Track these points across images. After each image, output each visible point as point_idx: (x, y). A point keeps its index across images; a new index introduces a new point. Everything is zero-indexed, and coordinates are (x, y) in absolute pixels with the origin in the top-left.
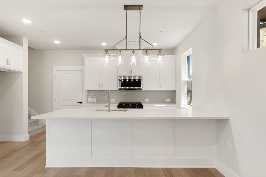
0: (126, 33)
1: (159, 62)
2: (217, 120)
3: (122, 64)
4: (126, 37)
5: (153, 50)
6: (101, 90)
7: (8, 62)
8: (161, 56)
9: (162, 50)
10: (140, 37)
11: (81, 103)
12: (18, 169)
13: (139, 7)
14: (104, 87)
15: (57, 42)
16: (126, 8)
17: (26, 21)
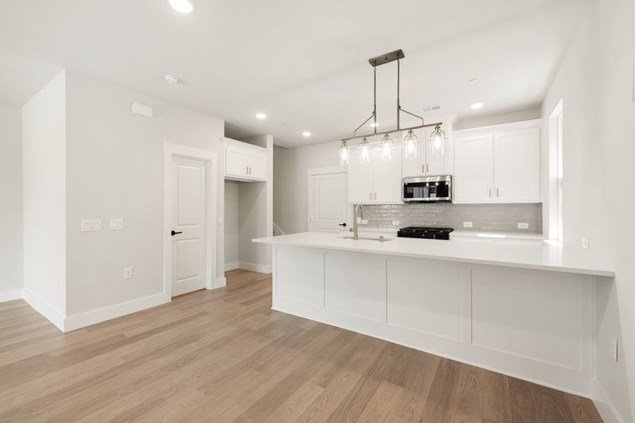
0: (375, 105)
1: (435, 148)
2: (597, 277)
3: (368, 160)
4: (374, 113)
5: (423, 126)
6: (373, 203)
7: (248, 170)
8: (440, 135)
9: (441, 124)
10: (399, 107)
11: (344, 225)
12: (245, 304)
13: (399, 55)
14: (377, 198)
15: (307, 134)
16: (375, 62)
17: (261, 116)
